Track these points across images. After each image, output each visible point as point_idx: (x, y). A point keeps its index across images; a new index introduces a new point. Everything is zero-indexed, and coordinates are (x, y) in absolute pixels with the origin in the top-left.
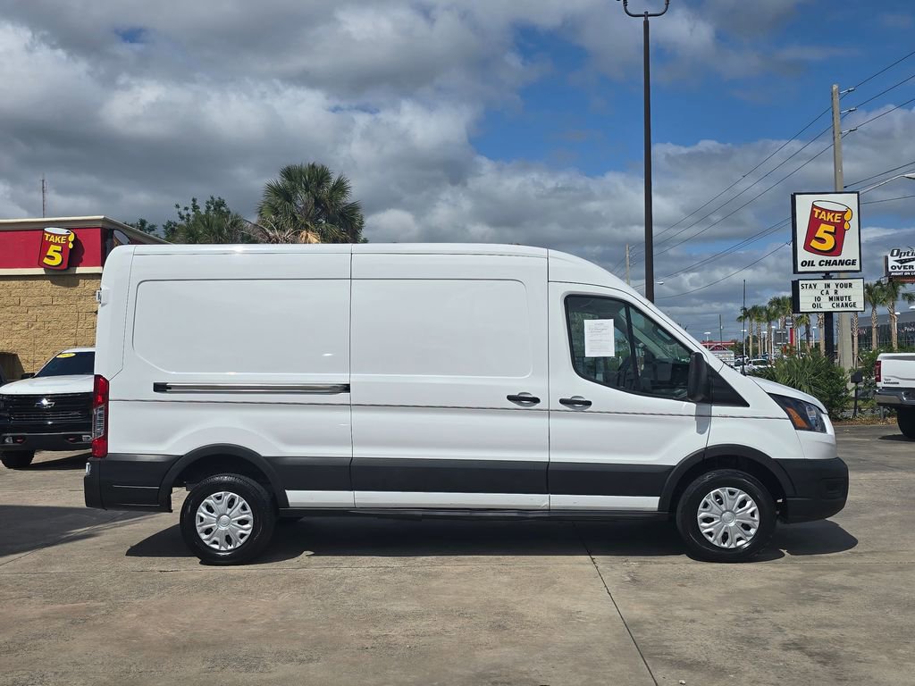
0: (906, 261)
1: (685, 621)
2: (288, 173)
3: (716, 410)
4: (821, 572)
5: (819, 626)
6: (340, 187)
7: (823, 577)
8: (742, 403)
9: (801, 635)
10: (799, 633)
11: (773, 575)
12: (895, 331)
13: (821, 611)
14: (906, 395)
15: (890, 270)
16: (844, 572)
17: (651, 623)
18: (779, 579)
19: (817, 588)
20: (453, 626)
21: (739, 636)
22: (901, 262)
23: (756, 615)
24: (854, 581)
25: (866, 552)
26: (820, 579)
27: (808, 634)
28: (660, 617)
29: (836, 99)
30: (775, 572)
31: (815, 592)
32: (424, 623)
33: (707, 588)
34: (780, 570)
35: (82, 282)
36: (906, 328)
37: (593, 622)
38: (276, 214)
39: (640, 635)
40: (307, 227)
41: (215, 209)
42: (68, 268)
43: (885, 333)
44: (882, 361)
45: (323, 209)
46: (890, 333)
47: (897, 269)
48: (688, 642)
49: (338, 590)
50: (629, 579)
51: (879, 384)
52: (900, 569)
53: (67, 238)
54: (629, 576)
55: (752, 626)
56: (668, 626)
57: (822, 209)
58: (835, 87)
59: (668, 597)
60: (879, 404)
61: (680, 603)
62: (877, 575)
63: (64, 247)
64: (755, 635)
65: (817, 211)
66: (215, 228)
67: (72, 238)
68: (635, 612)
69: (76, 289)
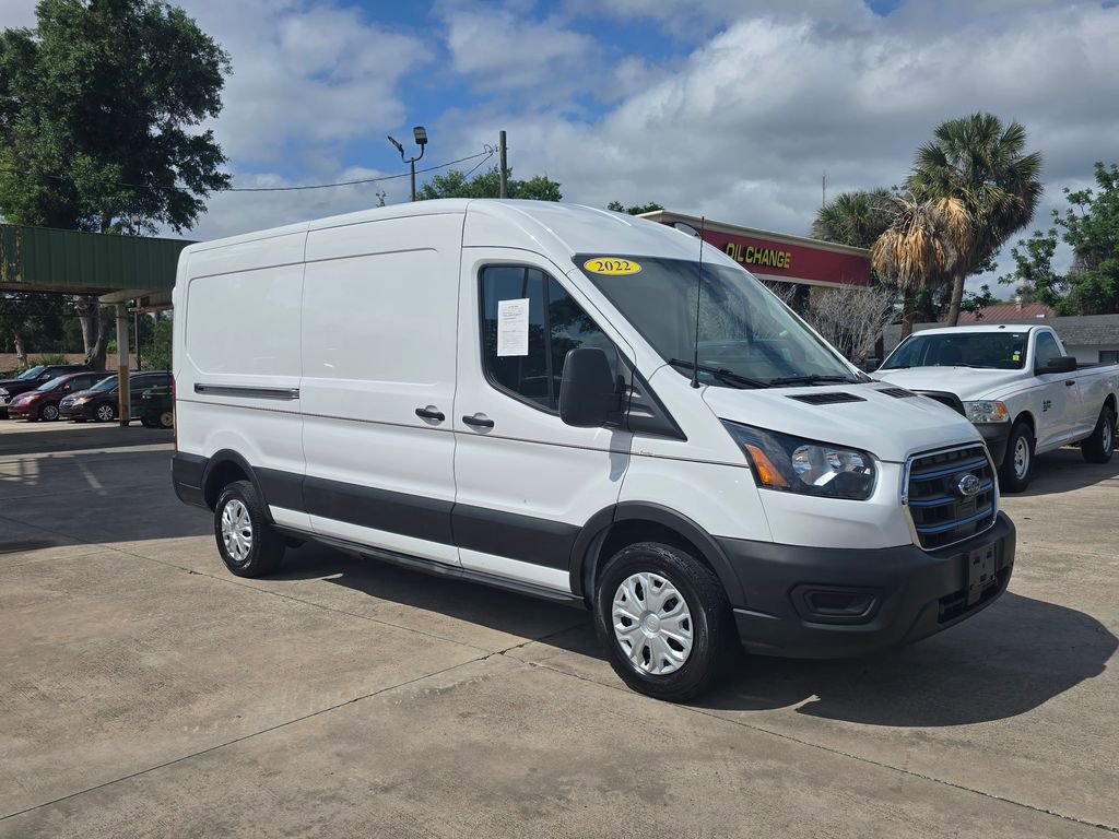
3: (639, 443)
6: (1015, 137)
8: (676, 433)
38: (928, 182)
40: (958, 193)
66: (855, 208)
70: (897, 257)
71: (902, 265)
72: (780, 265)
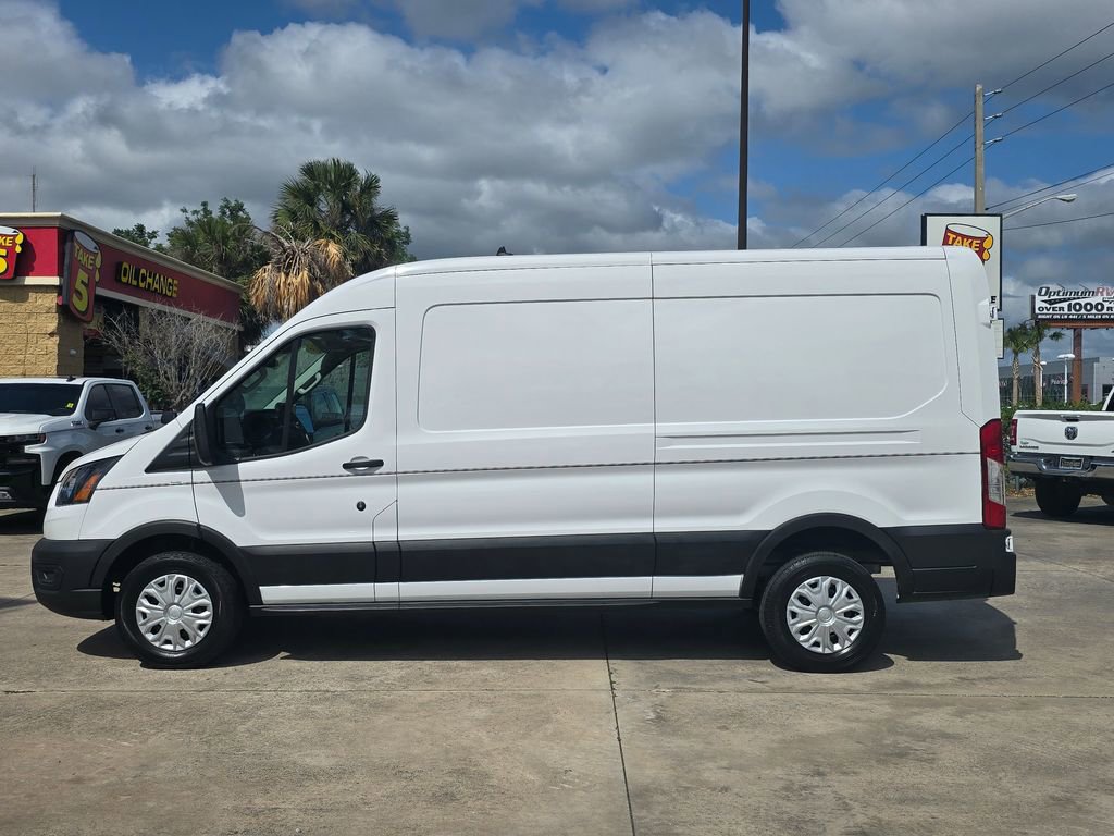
0: (1056, 301)
1: (714, 789)
2: (310, 170)
4: (916, 710)
5: (901, 801)
6: (371, 186)
7: (919, 718)
9: (874, 818)
10: (872, 812)
11: (850, 713)
12: (1040, 384)
13: (908, 775)
14: (1047, 462)
15: (1037, 311)
16: (949, 709)
17: (663, 793)
18: (857, 720)
19: (908, 735)
20: (379, 794)
21: (785, 817)
22: (1050, 302)
23: (817, 780)
24: (959, 726)
25: (980, 679)
26: (914, 720)
27: (885, 816)
28: (681, 781)
29: (980, 102)
30: (853, 709)
31: (903, 742)
32: (340, 787)
33: (757, 733)
34: (863, 704)
35: (32, 295)
36: (1053, 381)
37: (584, 789)
38: (295, 220)
39: (644, 813)
40: (332, 237)
41: (231, 214)
42: (13, 279)
43: (1028, 386)
44: (1020, 421)
45: (354, 216)
46: (1034, 385)
47: (1045, 311)
48: (711, 827)
49: (241, 728)
50: (652, 716)
51: (1014, 448)
52: (1024, 705)
53: (14, 240)
54: (655, 711)
55: (806, 799)
56: (688, 798)
57: (958, 235)
58: (979, 88)
59: (699, 746)
60: (1014, 473)
61: (712, 758)
62: (991, 715)
63: (10, 250)
64: (809, 816)
65: (952, 236)
66: (218, 236)
67: (20, 239)
68: (648, 772)
69: (25, 305)
70: (279, 297)
71: (286, 307)
72: (169, 294)
